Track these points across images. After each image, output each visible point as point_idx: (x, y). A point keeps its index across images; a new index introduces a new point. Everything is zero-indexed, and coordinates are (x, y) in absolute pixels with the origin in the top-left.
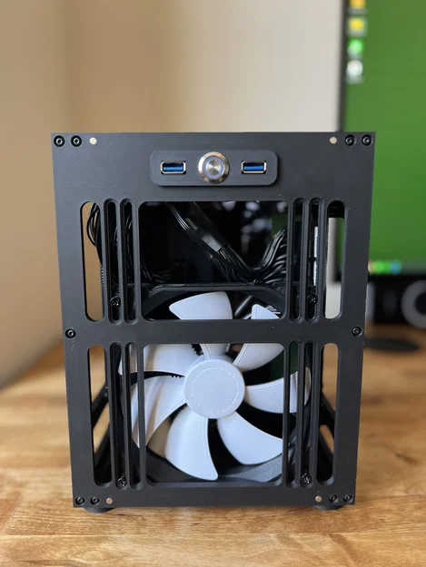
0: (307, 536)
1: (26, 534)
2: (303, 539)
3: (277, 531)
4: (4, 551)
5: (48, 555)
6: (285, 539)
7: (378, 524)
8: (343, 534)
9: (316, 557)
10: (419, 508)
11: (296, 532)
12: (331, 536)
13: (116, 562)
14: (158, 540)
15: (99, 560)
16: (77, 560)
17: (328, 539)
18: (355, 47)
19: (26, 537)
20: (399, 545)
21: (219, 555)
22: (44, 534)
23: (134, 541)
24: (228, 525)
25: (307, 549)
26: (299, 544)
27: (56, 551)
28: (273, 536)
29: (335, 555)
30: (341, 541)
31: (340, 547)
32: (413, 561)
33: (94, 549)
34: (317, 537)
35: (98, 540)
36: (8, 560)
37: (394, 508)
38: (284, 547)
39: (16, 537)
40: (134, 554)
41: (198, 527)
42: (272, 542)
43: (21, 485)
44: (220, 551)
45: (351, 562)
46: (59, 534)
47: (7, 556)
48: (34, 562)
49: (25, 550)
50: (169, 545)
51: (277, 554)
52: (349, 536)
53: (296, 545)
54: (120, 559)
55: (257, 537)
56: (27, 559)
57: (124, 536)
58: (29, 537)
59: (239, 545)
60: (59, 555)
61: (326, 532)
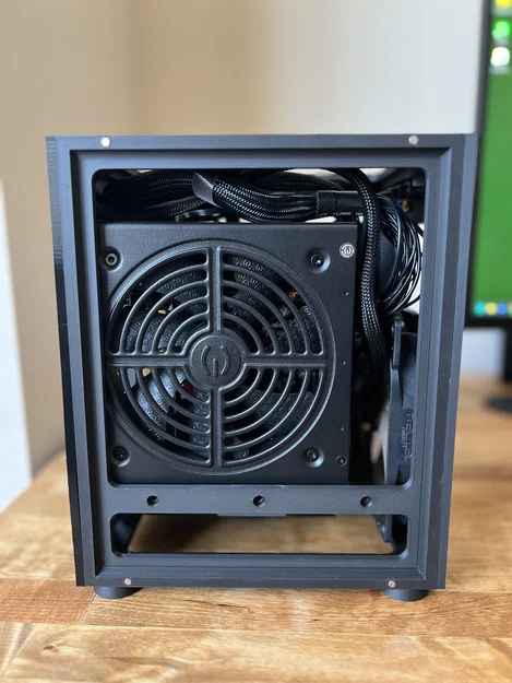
0: (458, 640)
1: (110, 624)
2: (453, 644)
3: (419, 634)
4: (85, 645)
5: (139, 651)
6: (429, 643)
8: (504, 640)
9: (473, 668)
11: (444, 635)
12: (488, 641)
13: (225, 662)
14: (273, 638)
15: (201, 659)
16: (175, 658)
17: (484, 645)
19: (110, 628)
21: (350, 660)
22: (132, 625)
23: (244, 638)
24: (357, 624)
25: (460, 656)
26: (449, 650)
27: (149, 646)
28: (414, 639)
29: (496, 665)
30: (502, 647)
31: (501, 655)
33: (195, 646)
34: (471, 643)
35: (199, 635)
36: (91, 655)
38: (431, 654)
39: (99, 627)
40: (245, 654)
41: (319, 624)
42: (413, 646)
44: (351, 655)
46: (151, 626)
47: (91, 651)
48: (123, 660)
49: (111, 645)
50: (285, 644)
51: (423, 661)
53: (446, 651)
54: (230, 659)
55: (395, 640)
56: (115, 656)
57: (228, 631)
58: (114, 628)
59: (373, 648)
60: (153, 652)
61: (482, 636)
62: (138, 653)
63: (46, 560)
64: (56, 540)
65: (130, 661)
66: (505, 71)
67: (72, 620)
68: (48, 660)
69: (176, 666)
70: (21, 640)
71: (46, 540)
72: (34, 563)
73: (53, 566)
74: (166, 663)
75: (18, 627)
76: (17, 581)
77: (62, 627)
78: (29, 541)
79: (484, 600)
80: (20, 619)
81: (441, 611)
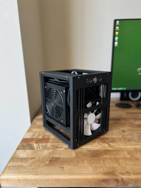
0: (103, 143)
4: (51, 146)
6: (99, 144)
7: (116, 142)
10: (124, 139)
11: (101, 143)
17: (107, 144)
18: (117, 38)
20: (119, 145)
22: (56, 143)
25: (103, 145)
28: (97, 144)
29: (108, 146)
30: (109, 144)
31: (109, 145)
32: (121, 147)
34: (105, 144)
37: (119, 139)
39: (52, 144)
43: (49, 136)
45: (110, 147)
46: (59, 143)
49: (54, 146)
51: (98, 146)
52: (110, 144)
53: (101, 145)
55: (94, 144)
58: (54, 144)
59: (91, 145)
60: (60, 146)
61: (106, 143)
62: (58, 146)
63: (40, 135)
64: (41, 132)
65: (58, 147)
66: (117, 46)
67: (48, 143)
68: (46, 148)
69: (64, 148)
70: (41, 146)
71: (39, 132)
72: (39, 136)
73: (42, 136)
74: (63, 147)
75: (40, 144)
76: (37, 138)
77: (46, 144)
78: (36, 132)
79: (108, 139)
80: (40, 143)
81: (101, 140)
